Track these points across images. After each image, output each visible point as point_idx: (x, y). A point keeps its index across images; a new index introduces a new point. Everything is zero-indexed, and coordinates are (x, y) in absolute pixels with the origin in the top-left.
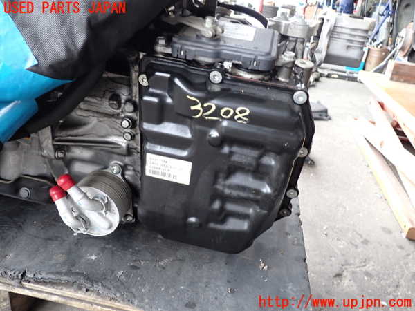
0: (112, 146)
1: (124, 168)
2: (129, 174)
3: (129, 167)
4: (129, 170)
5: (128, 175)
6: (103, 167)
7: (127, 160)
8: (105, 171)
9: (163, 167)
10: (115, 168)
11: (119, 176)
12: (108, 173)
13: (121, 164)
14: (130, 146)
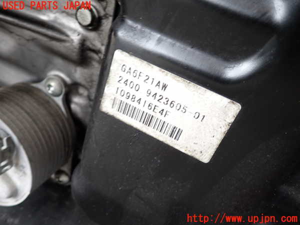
0: (50, 33)
1: (70, 90)
2: (78, 102)
3: (81, 91)
4: (81, 95)
5: (76, 104)
6: (34, 78)
7: (79, 74)
8: (35, 85)
9: (150, 99)
10: (53, 84)
11: (59, 101)
12: (39, 90)
13: (67, 80)
14: (88, 44)
